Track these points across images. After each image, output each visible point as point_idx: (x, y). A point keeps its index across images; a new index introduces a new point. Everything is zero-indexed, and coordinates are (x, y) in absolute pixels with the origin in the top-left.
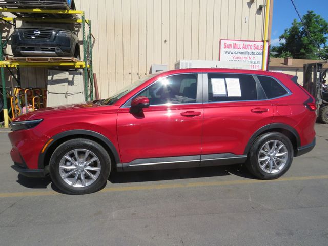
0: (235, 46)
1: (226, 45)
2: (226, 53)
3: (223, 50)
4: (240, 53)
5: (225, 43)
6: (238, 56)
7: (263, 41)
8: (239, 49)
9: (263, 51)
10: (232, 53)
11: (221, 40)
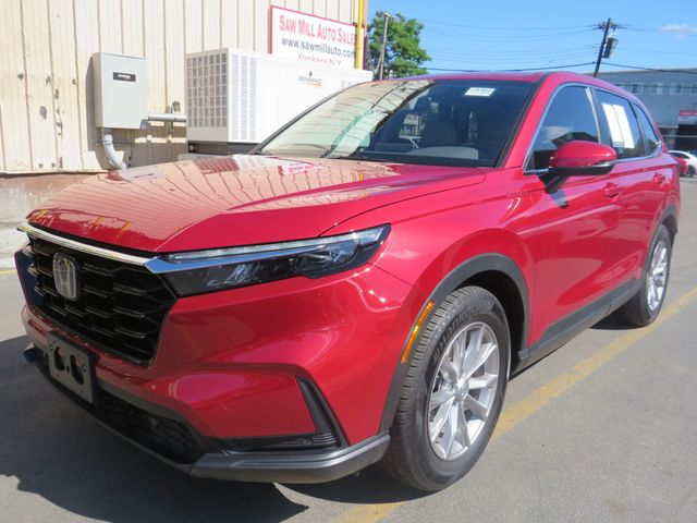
0: (304, 28)
1: (285, 21)
2: (284, 42)
3: (278, 35)
4: (312, 48)
5: (282, 16)
6: (309, 53)
7: (355, 25)
8: (311, 38)
9: (356, 49)
10: (296, 44)
11: (272, 7)
